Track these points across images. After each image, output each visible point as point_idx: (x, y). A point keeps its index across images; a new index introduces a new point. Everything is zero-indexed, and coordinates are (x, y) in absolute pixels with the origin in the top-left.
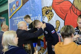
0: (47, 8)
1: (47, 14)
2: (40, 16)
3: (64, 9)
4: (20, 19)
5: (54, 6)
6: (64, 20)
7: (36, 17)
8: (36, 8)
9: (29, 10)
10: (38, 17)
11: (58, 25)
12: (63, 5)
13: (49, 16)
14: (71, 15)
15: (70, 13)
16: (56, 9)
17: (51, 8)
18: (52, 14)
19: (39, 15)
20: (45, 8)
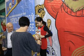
0: (40, 7)
1: (39, 12)
2: (33, 15)
3: (55, 7)
4: (15, 17)
5: (46, 4)
6: (56, 19)
7: (30, 15)
8: (30, 6)
9: (23, 8)
10: (31, 15)
11: (50, 24)
12: (55, 3)
13: (41, 15)
14: (61, 13)
15: (61, 12)
16: (48, 7)
17: (43, 7)
18: (44, 12)
19: (32, 13)
20: (38, 6)
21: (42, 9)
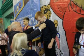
0: (45, 7)
1: (45, 13)
3: (62, 6)
4: (22, 20)
6: (63, 20)
8: (35, 8)
9: (29, 10)
11: (56, 25)
12: (61, 2)
13: (47, 16)
15: (69, 11)
16: (54, 7)
17: (49, 7)
18: (50, 13)
21: (47, 9)
